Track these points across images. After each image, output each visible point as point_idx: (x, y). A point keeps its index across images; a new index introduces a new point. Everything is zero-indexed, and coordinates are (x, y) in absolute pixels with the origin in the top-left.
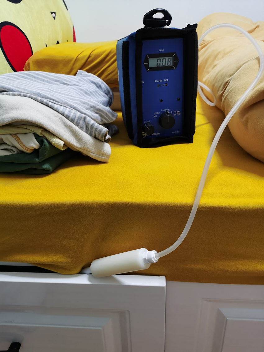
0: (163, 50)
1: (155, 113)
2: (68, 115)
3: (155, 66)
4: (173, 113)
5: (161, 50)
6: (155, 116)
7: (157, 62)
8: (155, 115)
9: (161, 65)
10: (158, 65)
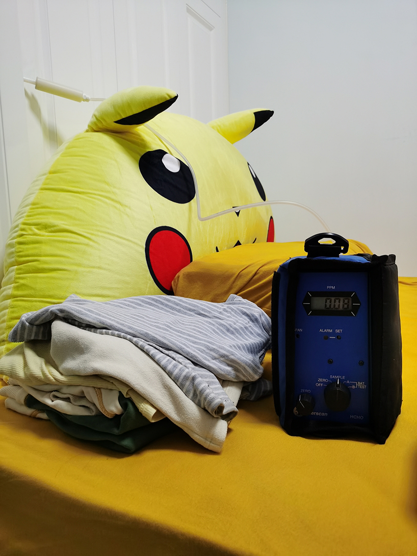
0: (334, 288)
1: (320, 380)
2: (171, 370)
3: (323, 307)
4: (351, 385)
5: (330, 287)
6: (319, 385)
7: (326, 302)
8: (319, 382)
9: (332, 307)
10: (328, 306)
